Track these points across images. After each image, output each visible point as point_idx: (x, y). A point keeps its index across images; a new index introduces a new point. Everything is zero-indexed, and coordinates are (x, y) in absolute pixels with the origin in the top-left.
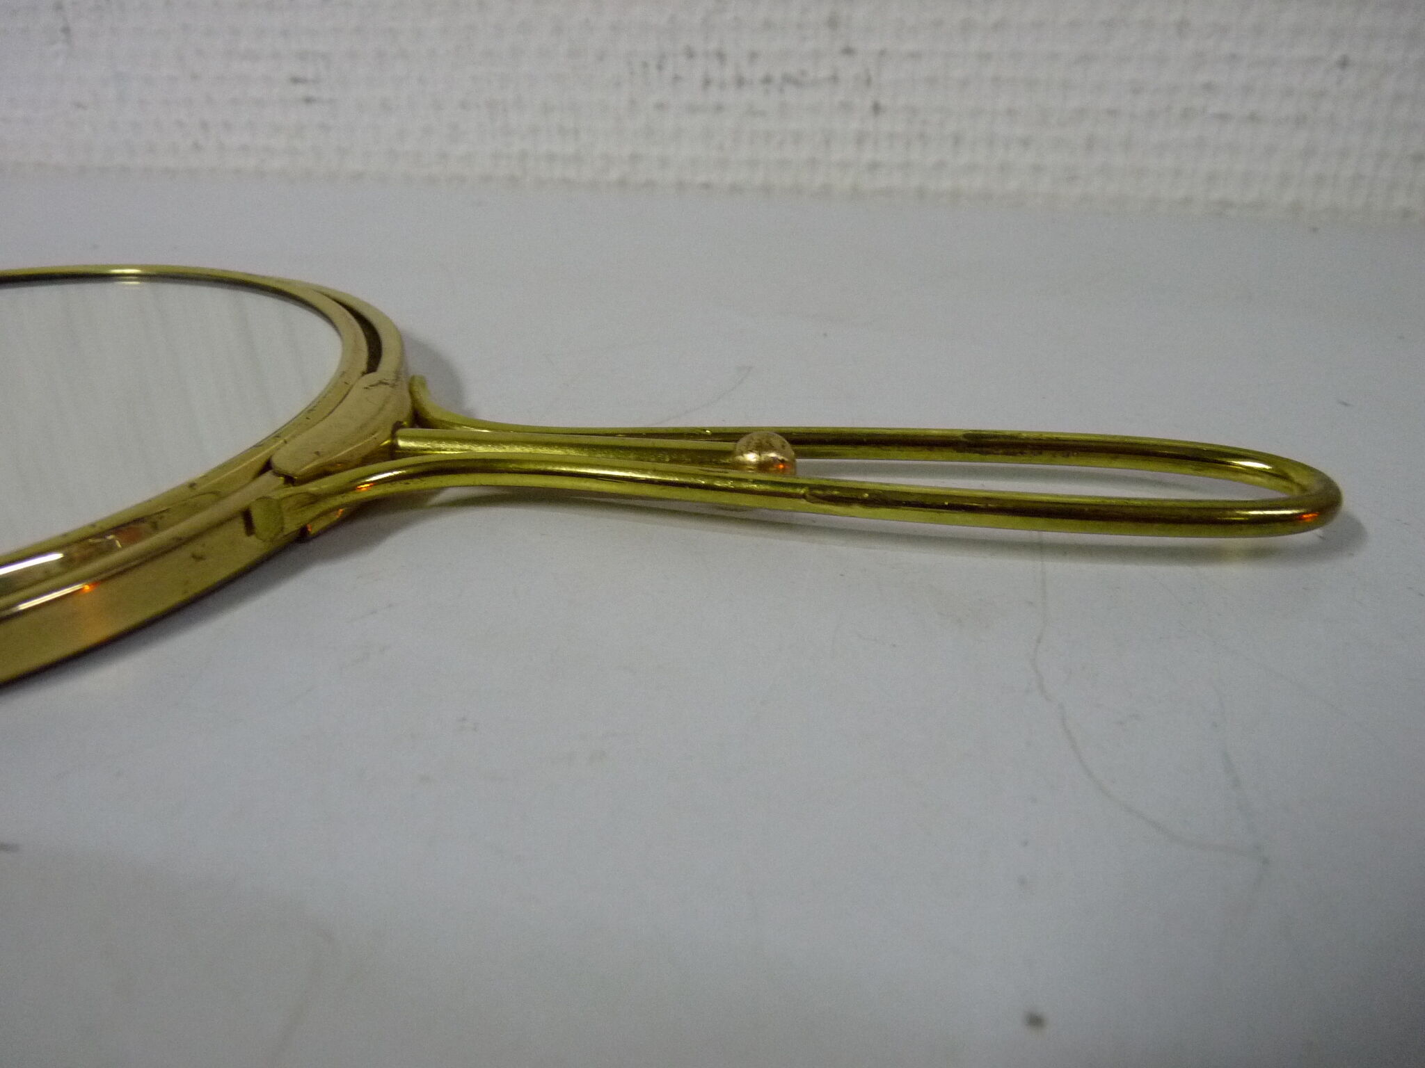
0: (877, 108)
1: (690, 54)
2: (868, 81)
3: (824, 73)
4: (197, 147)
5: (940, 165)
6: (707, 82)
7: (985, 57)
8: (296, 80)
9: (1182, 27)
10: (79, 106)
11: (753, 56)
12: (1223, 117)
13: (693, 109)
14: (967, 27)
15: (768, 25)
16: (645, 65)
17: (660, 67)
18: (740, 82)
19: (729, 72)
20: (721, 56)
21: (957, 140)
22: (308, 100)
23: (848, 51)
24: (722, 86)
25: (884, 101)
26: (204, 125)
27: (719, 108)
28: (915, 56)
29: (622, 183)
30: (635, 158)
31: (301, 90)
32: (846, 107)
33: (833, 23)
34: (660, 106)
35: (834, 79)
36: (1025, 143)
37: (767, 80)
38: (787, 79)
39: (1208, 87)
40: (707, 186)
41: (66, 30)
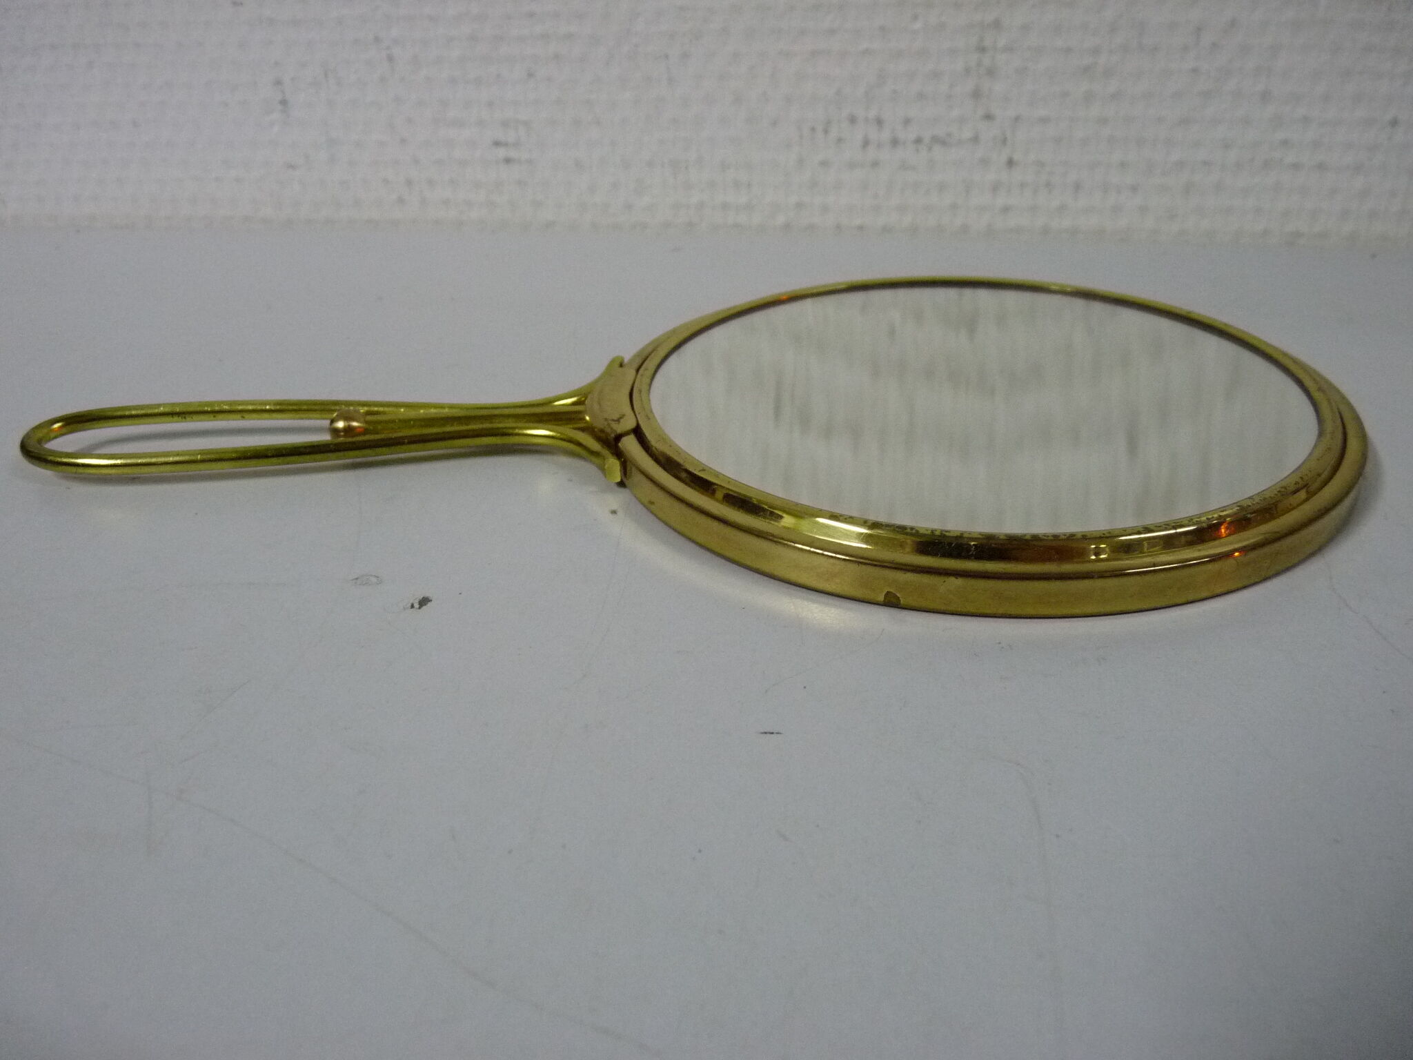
0: (1011, 163)
1: (853, 120)
2: (1004, 141)
3: (967, 134)
4: (401, 201)
5: (1062, 208)
6: (866, 143)
7: (1103, 121)
8: (497, 144)
9: (1265, 97)
10: (292, 167)
11: (907, 122)
12: (1296, 166)
13: (852, 165)
14: (1089, 97)
15: (921, 96)
16: (813, 129)
17: (826, 132)
18: (895, 142)
19: (886, 135)
20: (879, 122)
21: (1077, 187)
22: (508, 161)
23: (989, 117)
24: (879, 146)
25: (1016, 157)
26: (409, 183)
27: (875, 164)
28: (1044, 120)
29: (787, 227)
30: (799, 206)
31: (501, 153)
32: (985, 162)
33: (976, 94)
34: (824, 164)
35: (975, 139)
36: (1134, 189)
37: (918, 141)
38: (935, 140)
39: (1285, 143)
40: (861, 228)
41: (284, 102)
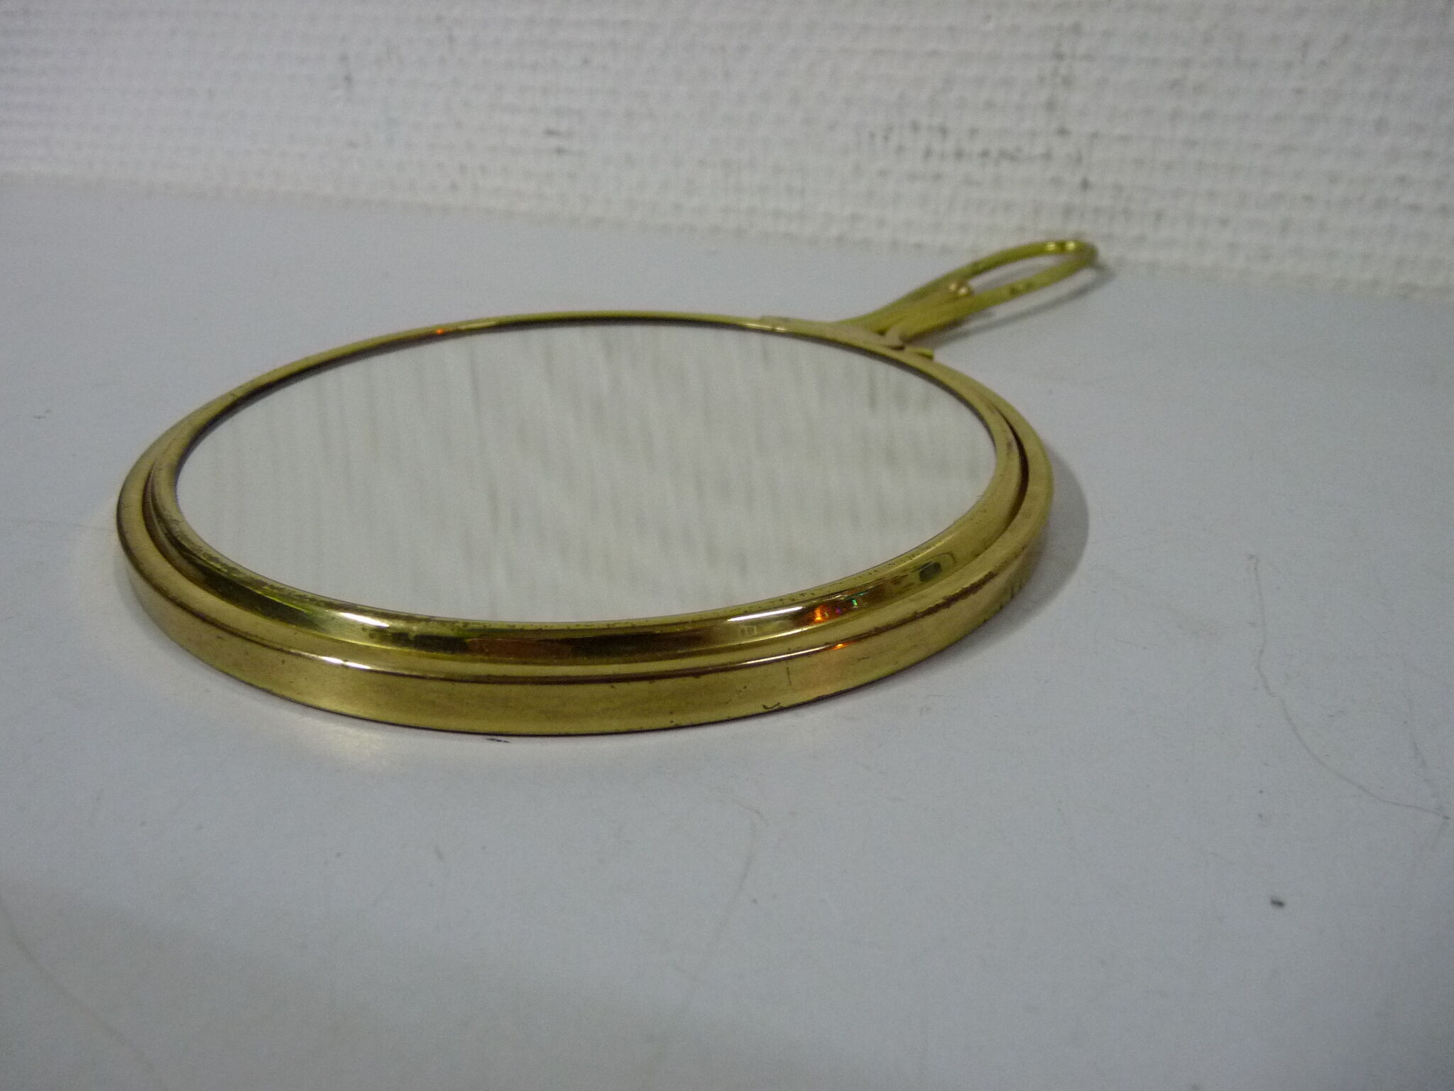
0: (1085, 185)
1: (915, 127)
2: (1079, 159)
3: (1039, 149)
4: (454, 187)
5: (1141, 239)
6: (928, 153)
7: (1191, 143)
8: (550, 133)
9: (1381, 126)
10: (352, 145)
11: (973, 132)
12: (1415, 208)
13: (913, 177)
14: (1175, 116)
15: (990, 105)
16: (872, 136)
17: (886, 138)
18: (959, 155)
19: (950, 145)
20: (944, 131)
21: (1159, 216)
22: (560, 151)
23: (1062, 132)
24: (942, 156)
25: (1093, 178)
26: (463, 169)
27: (938, 177)
28: (1124, 139)
29: (840, 239)
30: (855, 218)
31: (554, 142)
32: (1057, 182)
33: (1051, 106)
34: (883, 173)
35: (1047, 156)
36: (1224, 222)
37: (985, 154)
38: (1003, 154)
39: (1402, 180)
40: (919, 246)
41: (348, 79)
